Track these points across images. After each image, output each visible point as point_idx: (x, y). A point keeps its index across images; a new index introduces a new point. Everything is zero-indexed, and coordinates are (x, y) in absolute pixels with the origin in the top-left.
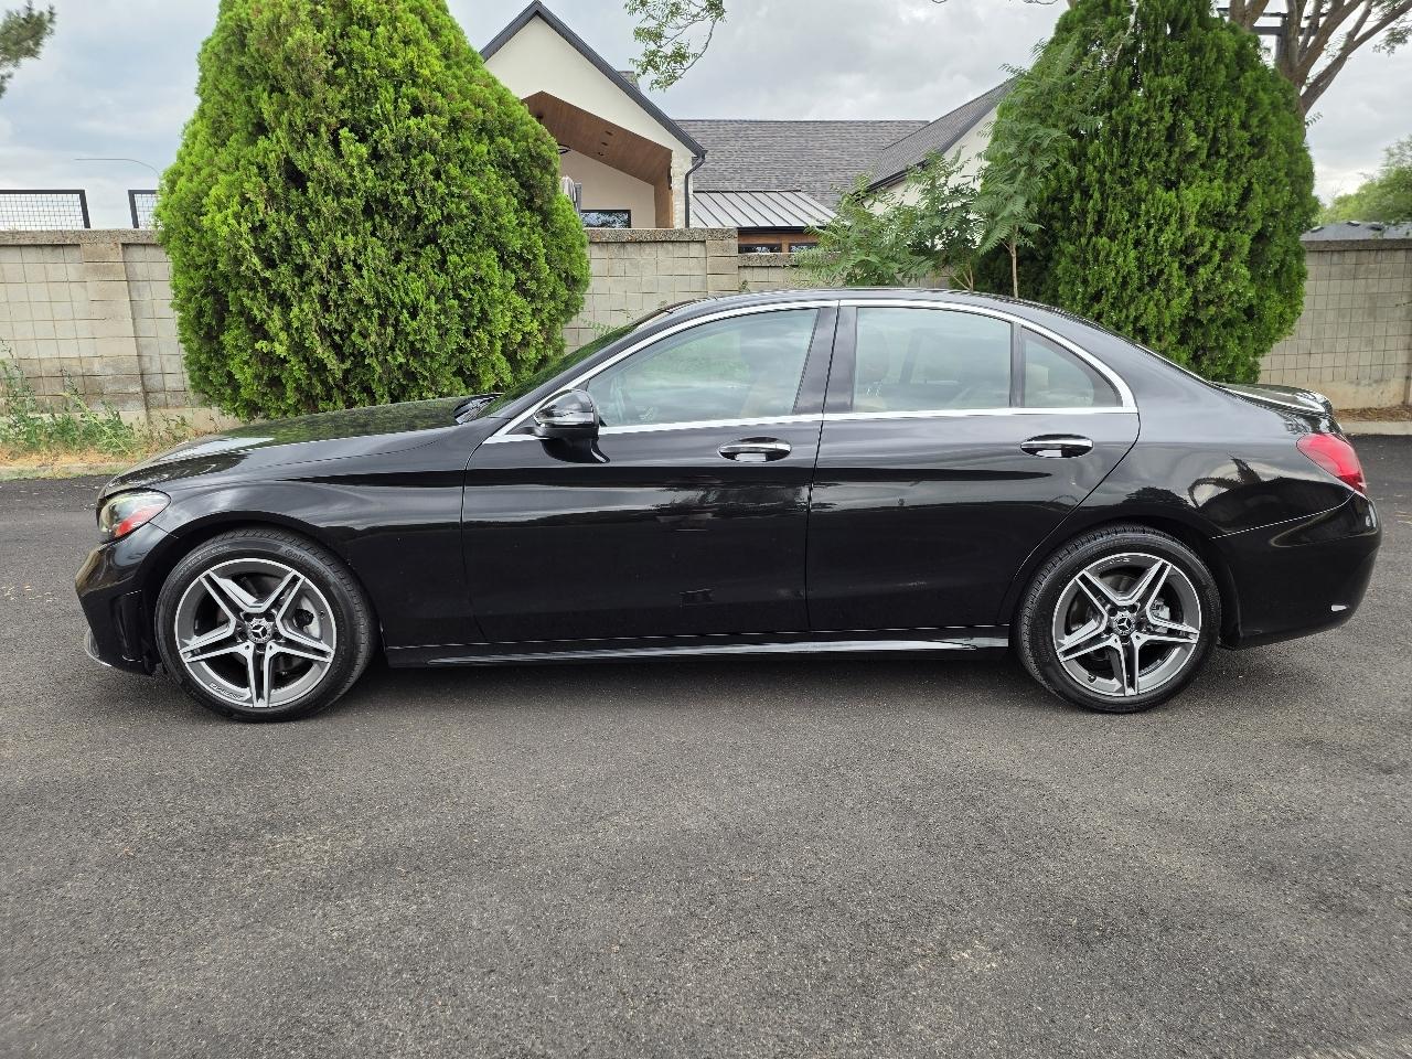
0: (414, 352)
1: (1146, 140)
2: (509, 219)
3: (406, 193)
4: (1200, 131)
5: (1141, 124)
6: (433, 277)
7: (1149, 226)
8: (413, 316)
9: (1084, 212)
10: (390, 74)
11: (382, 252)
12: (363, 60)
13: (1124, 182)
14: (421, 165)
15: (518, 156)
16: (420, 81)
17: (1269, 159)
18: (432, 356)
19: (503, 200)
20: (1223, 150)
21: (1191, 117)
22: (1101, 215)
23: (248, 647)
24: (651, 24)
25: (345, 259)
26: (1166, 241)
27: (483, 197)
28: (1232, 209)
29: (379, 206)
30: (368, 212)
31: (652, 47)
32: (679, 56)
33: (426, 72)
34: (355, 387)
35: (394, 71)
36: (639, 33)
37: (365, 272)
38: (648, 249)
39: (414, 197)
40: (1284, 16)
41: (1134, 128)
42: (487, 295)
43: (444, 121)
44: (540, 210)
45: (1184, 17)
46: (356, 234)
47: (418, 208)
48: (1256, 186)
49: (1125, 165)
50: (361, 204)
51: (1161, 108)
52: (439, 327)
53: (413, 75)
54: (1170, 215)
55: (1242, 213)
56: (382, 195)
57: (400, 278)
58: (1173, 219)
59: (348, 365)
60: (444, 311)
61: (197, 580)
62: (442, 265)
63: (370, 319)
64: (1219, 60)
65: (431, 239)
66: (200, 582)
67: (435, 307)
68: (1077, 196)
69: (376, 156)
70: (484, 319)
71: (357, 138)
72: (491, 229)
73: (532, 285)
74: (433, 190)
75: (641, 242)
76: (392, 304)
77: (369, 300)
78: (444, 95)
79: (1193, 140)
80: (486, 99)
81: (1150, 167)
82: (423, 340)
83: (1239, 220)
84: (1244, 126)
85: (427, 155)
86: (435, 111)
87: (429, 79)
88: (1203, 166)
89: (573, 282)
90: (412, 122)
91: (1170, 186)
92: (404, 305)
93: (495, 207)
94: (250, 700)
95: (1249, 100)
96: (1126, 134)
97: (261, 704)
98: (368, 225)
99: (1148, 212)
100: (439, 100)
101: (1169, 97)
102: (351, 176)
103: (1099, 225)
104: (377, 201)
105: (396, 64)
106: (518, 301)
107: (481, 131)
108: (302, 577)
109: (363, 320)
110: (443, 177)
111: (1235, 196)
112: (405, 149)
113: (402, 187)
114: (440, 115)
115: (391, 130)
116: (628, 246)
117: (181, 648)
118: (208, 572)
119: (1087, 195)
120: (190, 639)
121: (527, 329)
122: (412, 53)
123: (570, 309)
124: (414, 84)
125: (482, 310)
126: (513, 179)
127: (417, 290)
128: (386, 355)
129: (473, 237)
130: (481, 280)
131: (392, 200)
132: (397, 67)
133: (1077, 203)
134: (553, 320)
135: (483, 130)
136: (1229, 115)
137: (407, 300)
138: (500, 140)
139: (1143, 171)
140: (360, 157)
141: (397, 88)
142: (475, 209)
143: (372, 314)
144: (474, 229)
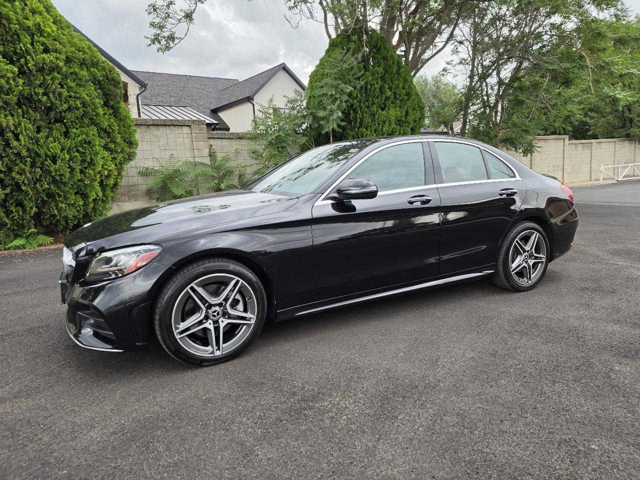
0: (55, 182)
1: (374, 91)
2: (101, 111)
3: (44, 94)
4: (390, 88)
5: (371, 85)
6: (62, 140)
7: (379, 124)
8: (54, 162)
9: (355, 119)
10: (27, 29)
11: (30, 126)
12: (8, 19)
13: (368, 107)
14: (53, 79)
15: (102, 78)
16: (46, 34)
17: (413, 101)
18: (65, 184)
19: (97, 101)
20: (398, 97)
21: (387, 84)
22: (362, 120)
23: (210, 324)
24: (157, 20)
25: (8, 130)
26: (385, 130)
27: (88, 99)
28: (403, 119)
29: (26, 101)
30: (19, 104)
31: (159, 32)
32: (172, 38)
33: (49, 30)
34: (12, 204)
35: (29, 27)
36: (152, 25)
37: (21, 137)
38: (162, 129)
39: (48, 97)
40: (404, 51)
41: (369, 87)
42: (93, 150)
43: (63, 57)
44: (112, 107)
45: (379, 45)
46: (12, 115)
47: (52, 103)
48: (410, 111)
49: (368, 100)
50: (15, 99)
51: (377, 79)
52: (70, 167)
53: (41, 32)
54: (386, 120)
55: (407, 120)
56: (28, 95)
57: (42, 141)
58: (387, 122)
59: (8, 191)
60: (71, 159)
61: (185, 290)
62: (66, 134)
63: (25, 165)
64: (393, 63)
65: (60, 120)
66: (187, 291)
67: (67, 157)
68: (352, 112)
69: (22, 73)
70: (92, 163)
71: (8, 62)
72: (92, 115)
73: (112, 146)
74: (60, 94)
75: (158, 125)
76: (38, 155)
77: (24, 153)
78: (60, 43)
79: (389, 93)
80: (84, 48)
81: (376, 101)
82: (60, 175)
83: (406, 123)
84: (403, 88)
85: (56, 74)
86: (56, 51)
87: (50, 34)
88: (392, 103)
89: (131, 144)
90: (45, 56)
91: (383, 109)
92: (46, 156)
93: (94, 104)
94: (213, 353)
95: (404, 79)
96: (366, 88)
97: (218, 353)
98: (20, 111)
99: (378, 119)
100: (59, 46)
101: (380, 75)
102: (8, 82)
103: (361, 124)
104: (26, 98)
105: (30, 23)
106: (106, 154)
107: (82, 64)
108: (241, 281)
109: (20, 164)
110: (65, 86)
111: (404, 113)
112: (41, 70)
113: (41, 91)
114: (60, 53)
115: (33, 60)
116: (151, 127)
117: (176, 330)
118: (192, 284)
119: (355, 112)
120: (179, 325)
121: (110, 168)
122: (38, 19)
123: (130, 157)
124: (42, 36)
125: (91, 159)
126: (100, 90)
127: (55, 148)
128: (35, 183)
129: (83, 119)
130: (90, 142)
131: (35, 97)
132: (31, 25)
133: (352, 115)
134: (121, 164)
135: (83, 64)
136: (398, 83)
137: (49, 153)
138: (92, 69)
139: (373, 103)
140: (13, 73)
141: (32, 36)
142: (84, 105)
143: (26, 161)
144: (83, 116)
